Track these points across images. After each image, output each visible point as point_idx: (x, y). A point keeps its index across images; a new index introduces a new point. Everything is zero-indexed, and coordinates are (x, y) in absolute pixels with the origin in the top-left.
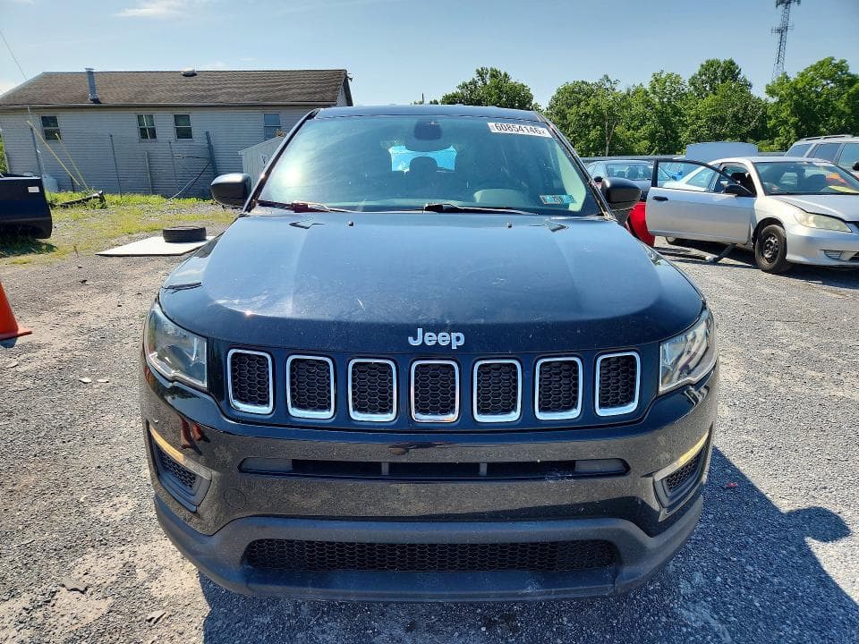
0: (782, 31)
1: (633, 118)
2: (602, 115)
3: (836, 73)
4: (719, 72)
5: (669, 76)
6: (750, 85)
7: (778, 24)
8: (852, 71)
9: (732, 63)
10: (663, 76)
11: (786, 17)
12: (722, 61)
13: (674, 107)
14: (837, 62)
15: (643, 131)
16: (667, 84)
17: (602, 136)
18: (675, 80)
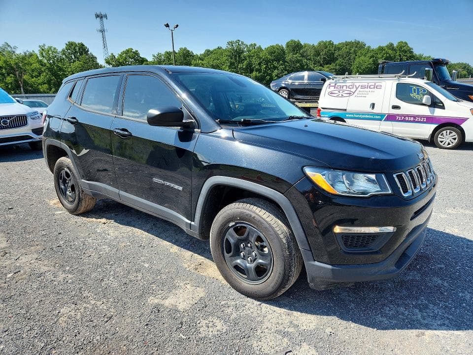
0: (102, 31)
1: (33, 71)
2: (12, 68)
3: (135, 56)
4: (77, 49)
5: (50, 48)
6: (96, 58)
7: (99, 28)
8: (141, 56)
9: (83, 45)
10: (46, 47)
11: (102, 24)
12: (77, 43)
13: (58, 66)
14: (134, 51)
15: (42, 78)
16: (50, 52)
17: (16, 81)
18: (55, 51)
